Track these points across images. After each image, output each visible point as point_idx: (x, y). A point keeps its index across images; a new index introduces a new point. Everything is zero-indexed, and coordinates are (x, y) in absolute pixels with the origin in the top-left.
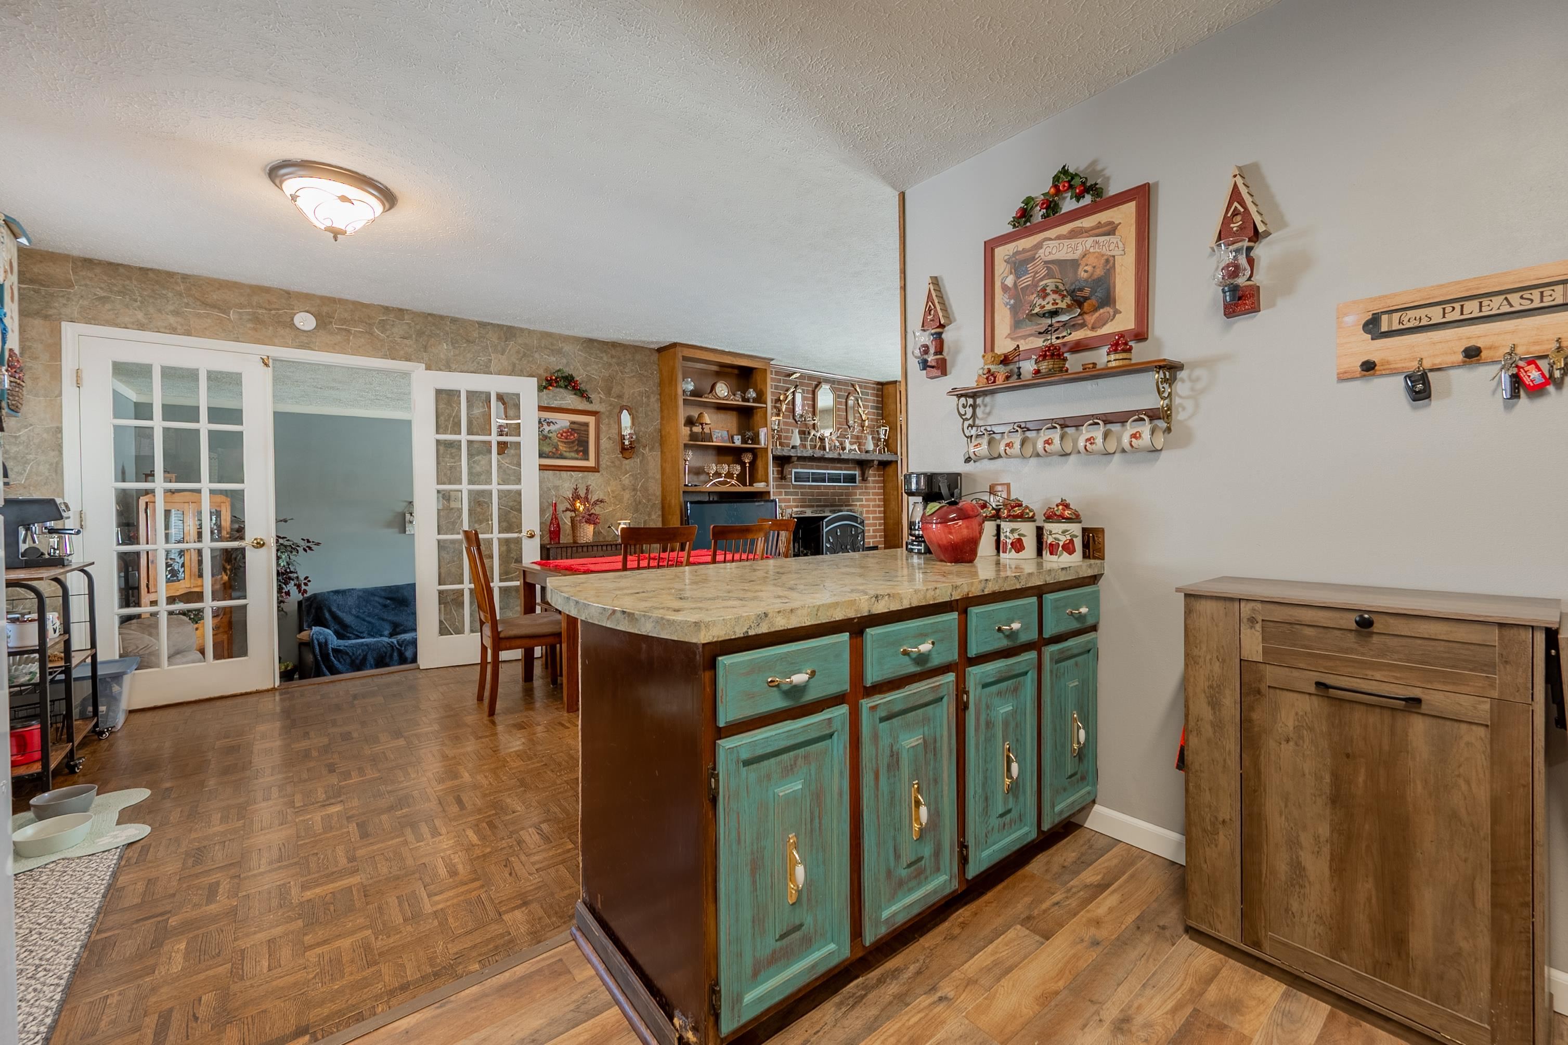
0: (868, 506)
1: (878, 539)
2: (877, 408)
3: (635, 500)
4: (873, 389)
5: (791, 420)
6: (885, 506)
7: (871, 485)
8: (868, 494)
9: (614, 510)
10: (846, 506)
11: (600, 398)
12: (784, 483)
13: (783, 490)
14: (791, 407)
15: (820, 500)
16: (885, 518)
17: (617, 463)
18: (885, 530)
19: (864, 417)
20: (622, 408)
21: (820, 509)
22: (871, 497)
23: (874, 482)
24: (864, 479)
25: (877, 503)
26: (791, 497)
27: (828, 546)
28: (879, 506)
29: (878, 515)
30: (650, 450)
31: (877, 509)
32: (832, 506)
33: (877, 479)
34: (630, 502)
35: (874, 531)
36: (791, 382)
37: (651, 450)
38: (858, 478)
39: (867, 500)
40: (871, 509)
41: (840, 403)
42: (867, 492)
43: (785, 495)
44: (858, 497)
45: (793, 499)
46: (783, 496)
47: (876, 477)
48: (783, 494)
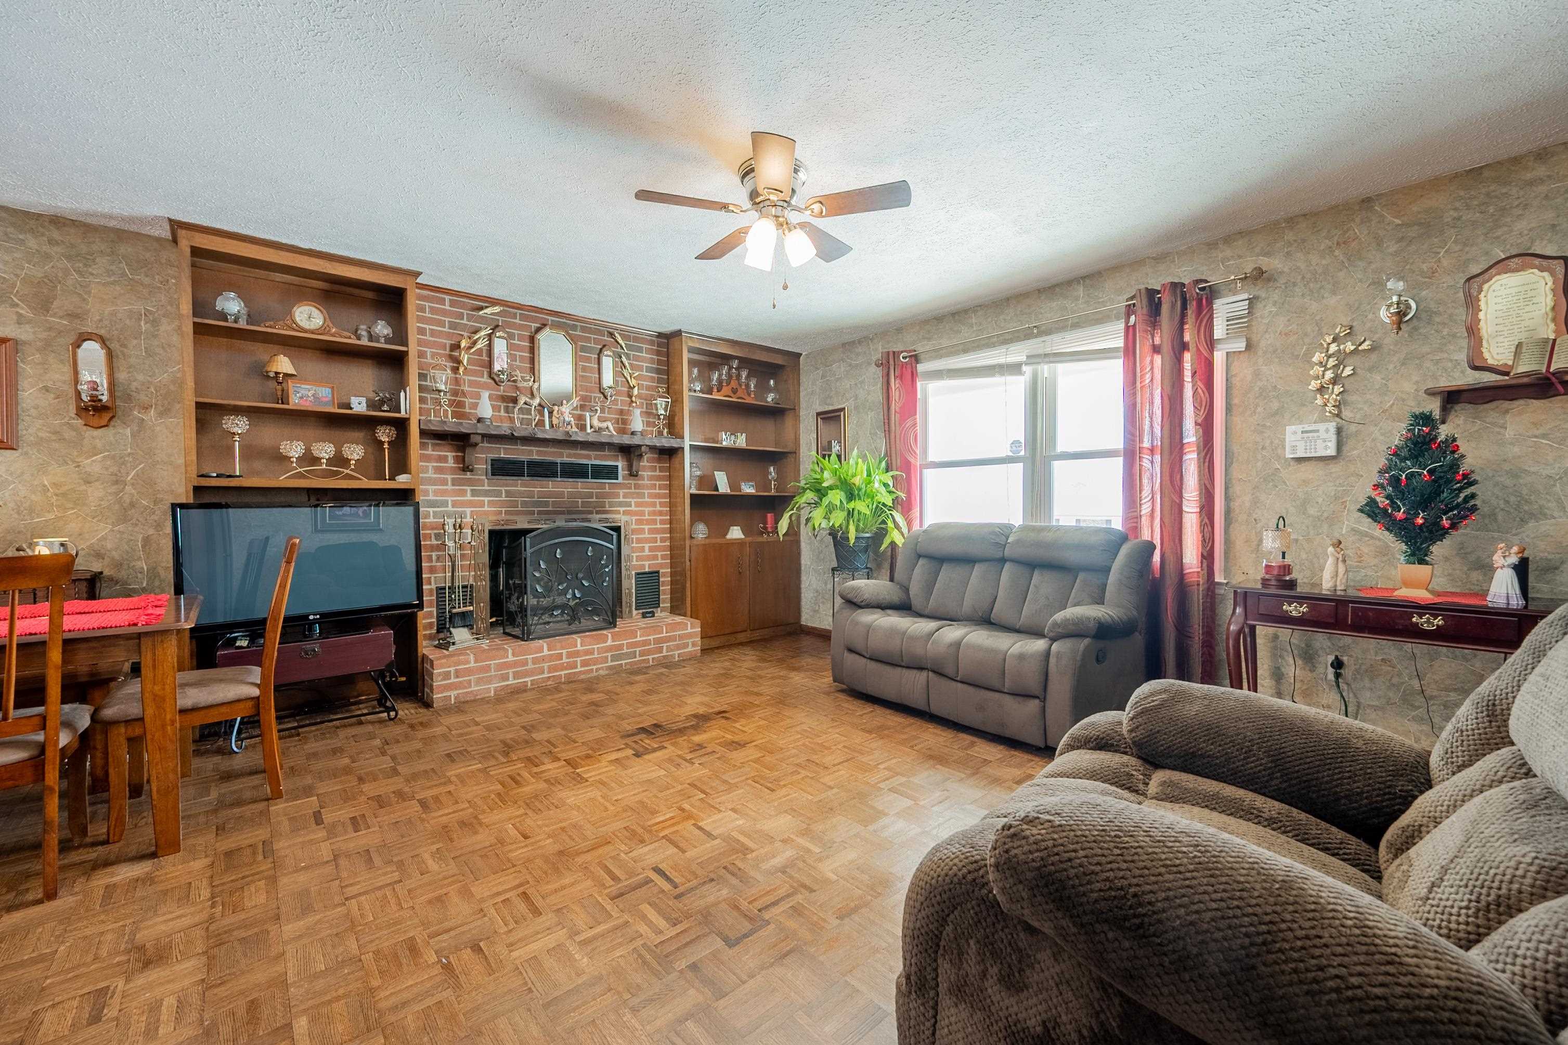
0: (642, 513)
1: (660, 561)
2: (658, 371)
3: (120, 501)
4: (652, 343)
5: (485, 379)
6: (671, 513)
7: (646, 482)
8: (642, 495)
9: (58, 518)
10: (597, 513)
11: (20, 315)
12: (468, 475)
13: (468, 488)
14: (485, 357)
15: (546, 504)
16: (671, 531)
17: (68, 434)
18: (671, 548)
19: (633, 382)
20: (83, 338)
21: (544, 517)
22: (647, 500)
23: (651, 478)
24: (633, 474)
25: (658, 508)
26: (486, 499)
27: (537, 575)
28: (661, 513)
29: (658, 526)
30: (161, 414)
31: (658, 518)
32: (569, 513)
33: (657, 473)
34: (104, 504)
35: (651, 549)
36: (483, 319)
37: (165, 412)
38: (621, 473)
39: (637, 505)
40: (647, 517)
41: (588, 360)
42: (638, 493)
43: (473, 495)
44: (621, 499)
45: (489, 501)
46: (469, 497)
47: (655, 471)
48: (469, 493)
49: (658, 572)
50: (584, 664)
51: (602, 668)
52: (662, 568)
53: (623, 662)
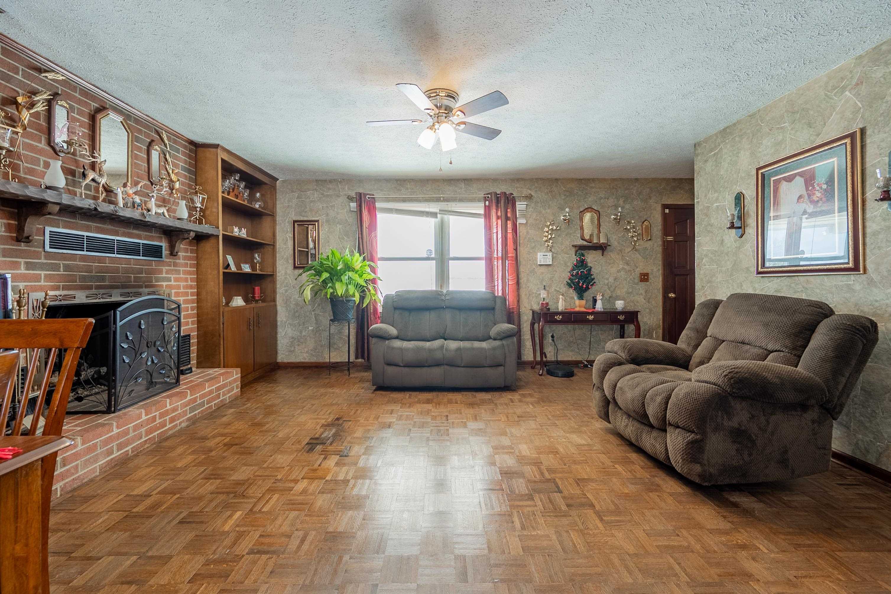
0: (179, 287)
1: (192, 326)
2: (189, 171)
4: (185, 147)
5: (43, 145)
6: (198, 287)
7: (181, 261)
8: (178, 272)
10: (146, 287)
12: (23, 246)
13: (22, 261)
14: (43, 122)
15: (103, 279)
16: (198, 301)
18: (198, 315)
19: (174, 177)
21: (102, 291)
22: (182, 276)
23: (185, 258)
24: (173, 253)
25: (190, 283)
26: (43, 273)
27: (125, 346)
28: (191, 287)
29: (190, 298)
31: (189, 291)
32: (123, 287)
33: (189, 254)
35: (185, 317)
36: (44, 83)
38: (165, 252)
39: (176, 280)
40: (182, 290)
41: (139, 149)
42: (176, 270)
43: (27, 269)
44: (164, 275)
45: (46, 276)
46: (22, 270)
47: (187, 252)
48: (22, 266)
49: (189, 335)
50: (172, 420)
51: (183, 421)
52: (192, 332)
53: (197, 412)
